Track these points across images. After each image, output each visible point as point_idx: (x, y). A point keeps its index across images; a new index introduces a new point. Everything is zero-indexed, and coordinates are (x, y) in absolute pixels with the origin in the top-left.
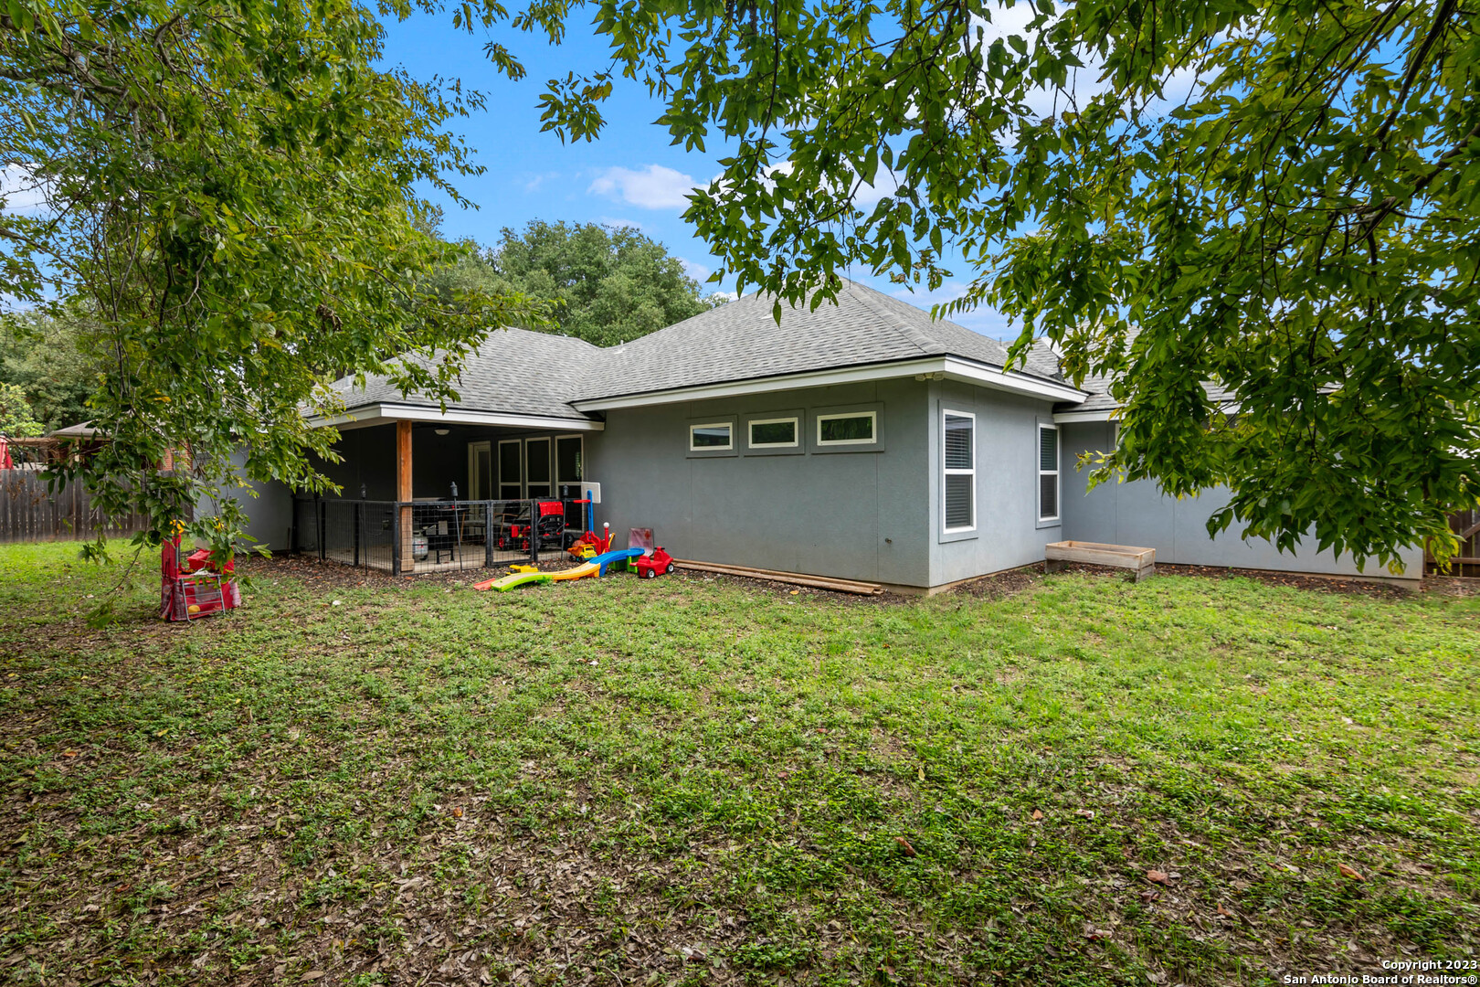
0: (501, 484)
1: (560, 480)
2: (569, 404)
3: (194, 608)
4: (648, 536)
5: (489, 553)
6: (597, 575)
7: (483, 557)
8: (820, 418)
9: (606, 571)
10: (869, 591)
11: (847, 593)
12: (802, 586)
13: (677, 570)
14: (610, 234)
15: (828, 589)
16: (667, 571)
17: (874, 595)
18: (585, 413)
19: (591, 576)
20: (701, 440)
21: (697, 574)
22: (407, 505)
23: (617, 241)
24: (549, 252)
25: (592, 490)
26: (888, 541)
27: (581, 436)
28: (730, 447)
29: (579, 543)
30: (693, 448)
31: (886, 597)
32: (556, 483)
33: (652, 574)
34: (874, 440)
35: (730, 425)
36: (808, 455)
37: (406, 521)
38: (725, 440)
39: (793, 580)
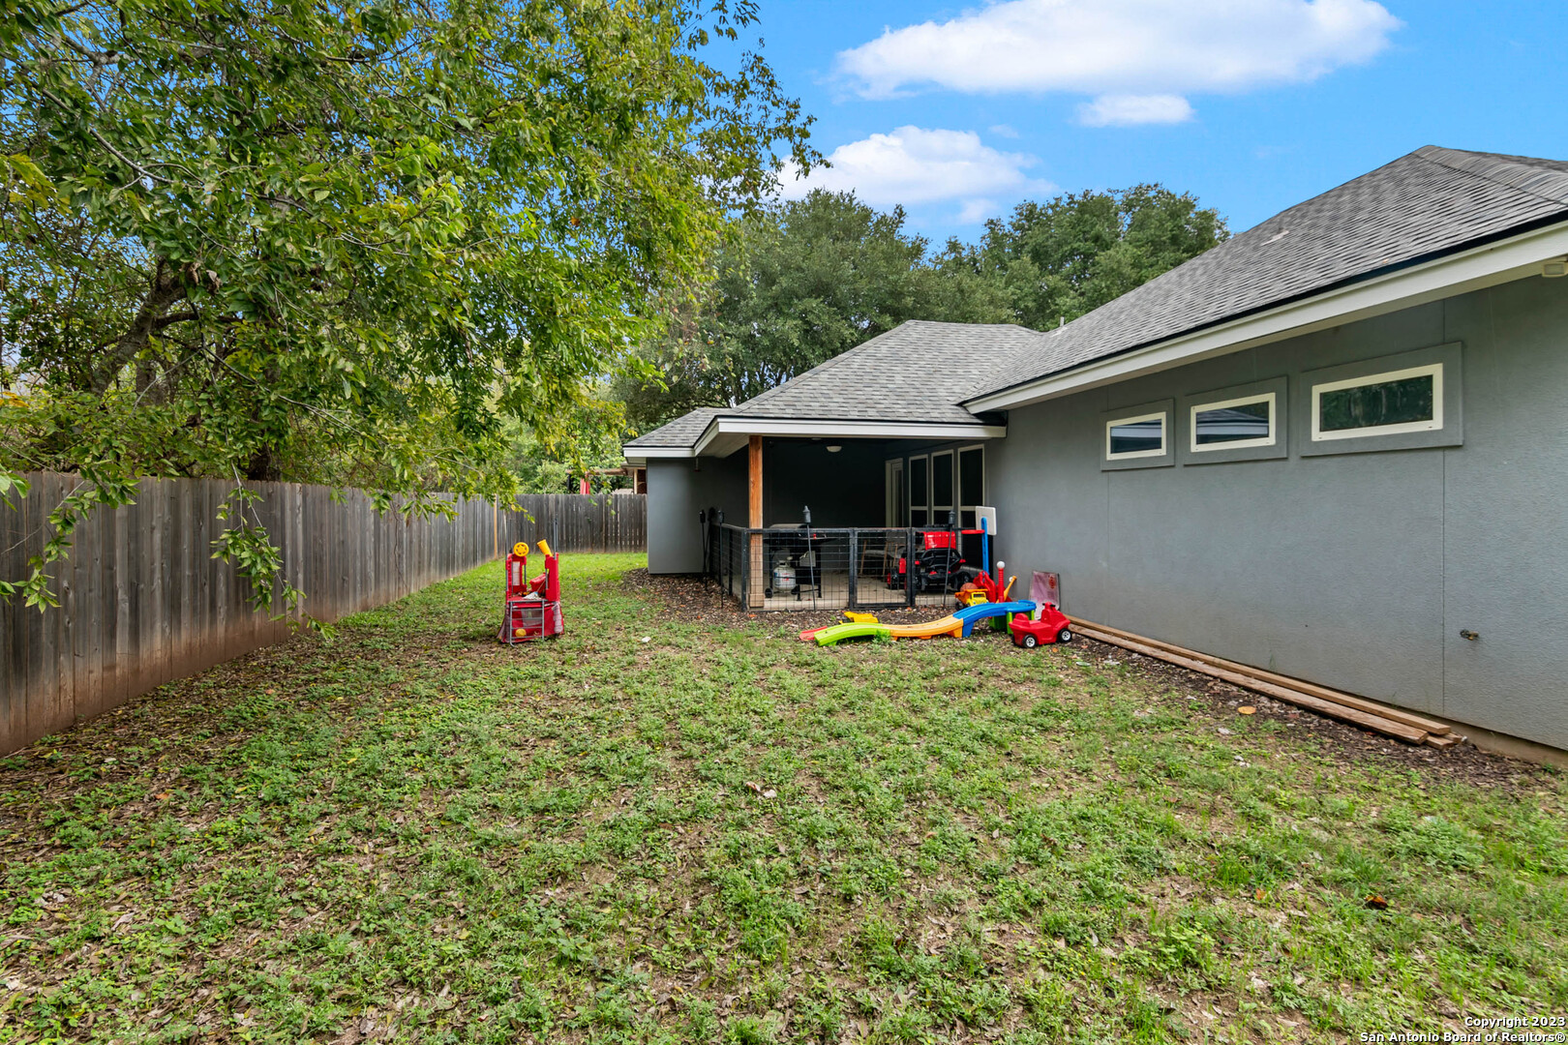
0: (911, 508)
1: (963, 504)
2: (960, 405)
3: (521, 632)
4: (1052, 583)
5: (852, 591)
6: (958, 634)
7: (845, 596)
8: (1318, 390)
9: (970, 630)
10: (1414, 735)
11: (1362, 728)
12: (1272, 698)
13: (1076, 641)
14: (1118, 198)
15: (1323, 714)
16: (1060, 641)
17: (1425, 744)
18: (978, 415)
19: (949, 635)
20: (1120, 445)
21: (1102, 648)
22: (757, 532)
23: (1129, 206)
24: (1037, 236)
25: (987, 517)
26: (1465, 634)
27: (982, 446)
28: (1162, 452)
29: (969, 587)
30: (1110, 456)
31: (1456, 755)
32: (957, 509)
33: (1031, 642)
34: (1437, 423)
35: (1162, 416)
36: (1294, 460)
37: (757, 551)
38: (1155, 443)
39: (1257, 685)
